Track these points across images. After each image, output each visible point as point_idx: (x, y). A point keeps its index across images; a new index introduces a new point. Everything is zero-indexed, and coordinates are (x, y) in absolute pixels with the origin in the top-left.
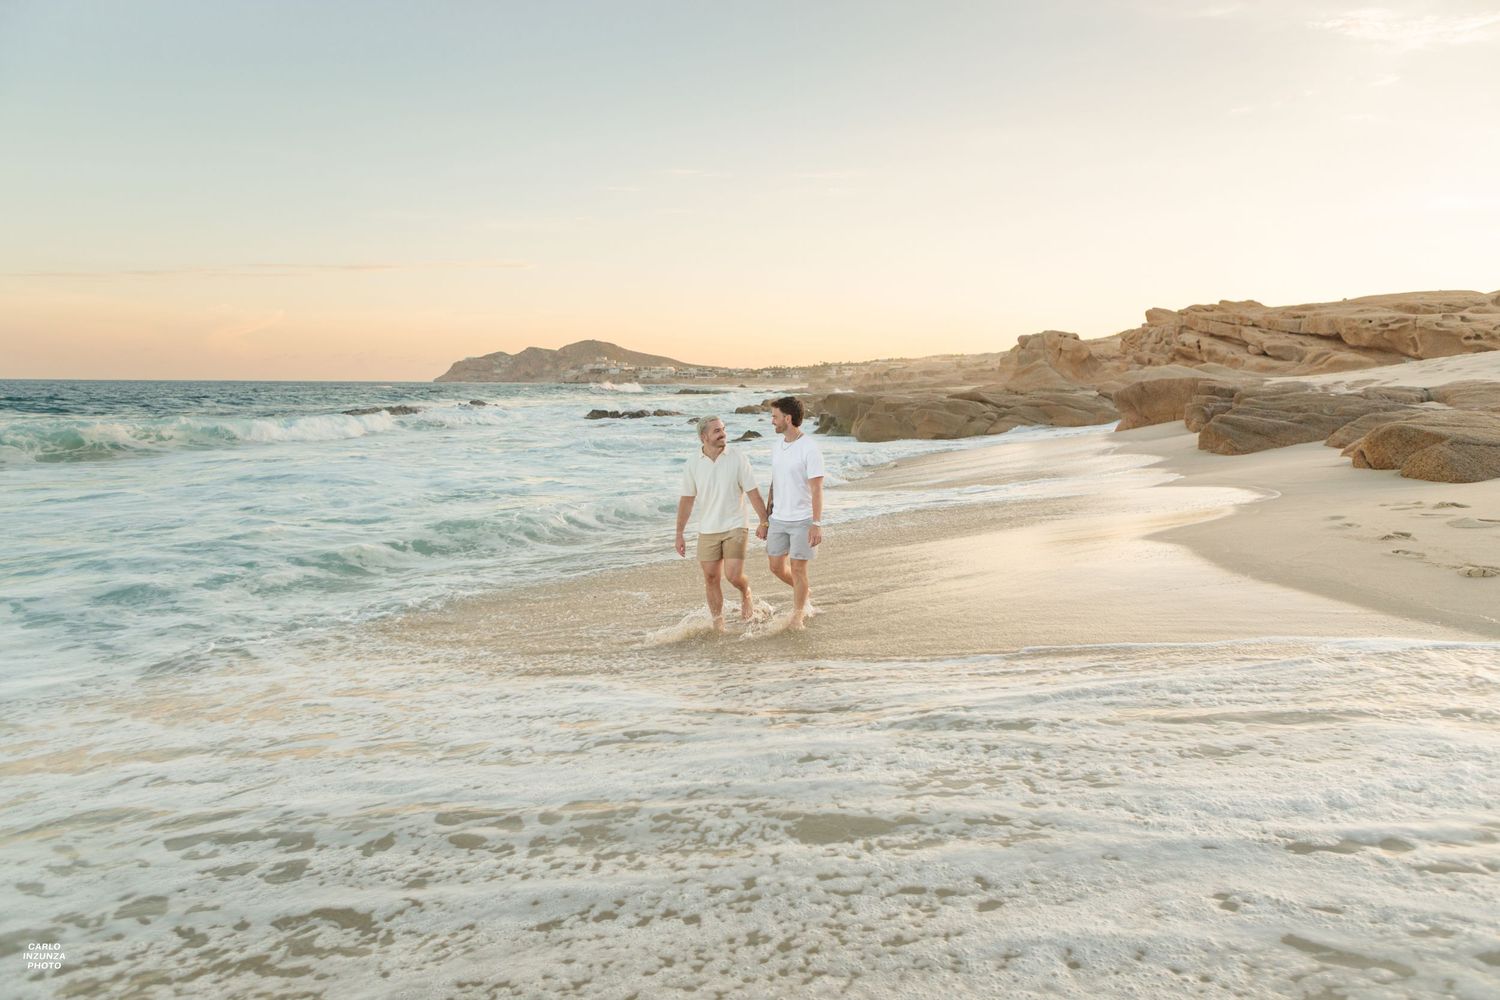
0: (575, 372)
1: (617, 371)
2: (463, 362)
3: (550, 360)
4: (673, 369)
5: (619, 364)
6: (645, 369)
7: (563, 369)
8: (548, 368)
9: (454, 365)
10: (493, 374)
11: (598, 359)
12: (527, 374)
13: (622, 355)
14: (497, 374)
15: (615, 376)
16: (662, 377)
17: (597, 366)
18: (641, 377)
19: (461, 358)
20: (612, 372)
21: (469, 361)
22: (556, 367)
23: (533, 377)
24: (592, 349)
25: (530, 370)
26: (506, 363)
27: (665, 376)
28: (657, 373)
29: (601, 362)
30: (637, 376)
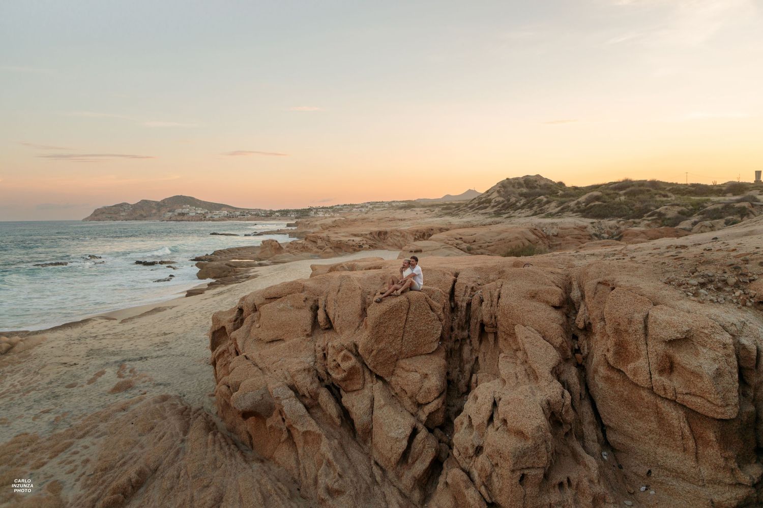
0: (170, 214)
1: (194, 214)
2: (101, 209)
3: (155, 207)
4: (227, 211)
5: (196, 209)
6: (210, 211)
7: (164, 212)
8: (154, 211)
9: (95, 211)
10: (120, 216)
11: (184, 206)
12: (141, 215)
13: (198, 203)
14: (123, 216)
15: (192, 217)
16: (219, 217)
17: (183, 211)
18: (207, 217)
20: (191, 214)
21: (105, 208)
22: (159, 211)
23: (145, 217)
24: (180, 200)
25: (143, 213)
26: (129, 209)
27: (221, 216)
28: (217, 215)
29: (185, 208)
30: (205, 217)
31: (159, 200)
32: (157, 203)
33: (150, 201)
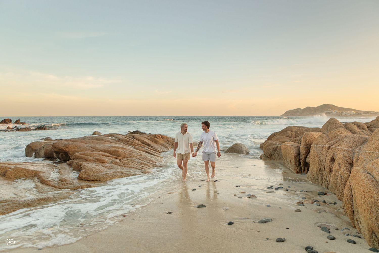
1: (335, 113)
2: (288, 111)
3: (313, 110)
4: (354, 112)
5: (335, 111)
6: (344, 112)
7: (317, 112)
9: (286, 112)
10: (296, 114)
11: (328, 109)
13: (337, 108)
14: (298, 114)
15: (334, 114)
16: (350, 114)
17: (328, 111)
18: (343, 114)
19: (288, 110)
20: (333, 113)
21: (290, 110)
23: (308, 115)
25: (307, 113)
26: (301, 111)
27: (351, 114)
28: (349, 113)
29: (329, 110)
30: (342, 114)
31: (315, 107)
32: (314, 108)
33: (311, 107)
